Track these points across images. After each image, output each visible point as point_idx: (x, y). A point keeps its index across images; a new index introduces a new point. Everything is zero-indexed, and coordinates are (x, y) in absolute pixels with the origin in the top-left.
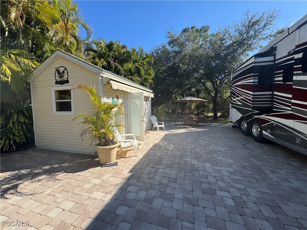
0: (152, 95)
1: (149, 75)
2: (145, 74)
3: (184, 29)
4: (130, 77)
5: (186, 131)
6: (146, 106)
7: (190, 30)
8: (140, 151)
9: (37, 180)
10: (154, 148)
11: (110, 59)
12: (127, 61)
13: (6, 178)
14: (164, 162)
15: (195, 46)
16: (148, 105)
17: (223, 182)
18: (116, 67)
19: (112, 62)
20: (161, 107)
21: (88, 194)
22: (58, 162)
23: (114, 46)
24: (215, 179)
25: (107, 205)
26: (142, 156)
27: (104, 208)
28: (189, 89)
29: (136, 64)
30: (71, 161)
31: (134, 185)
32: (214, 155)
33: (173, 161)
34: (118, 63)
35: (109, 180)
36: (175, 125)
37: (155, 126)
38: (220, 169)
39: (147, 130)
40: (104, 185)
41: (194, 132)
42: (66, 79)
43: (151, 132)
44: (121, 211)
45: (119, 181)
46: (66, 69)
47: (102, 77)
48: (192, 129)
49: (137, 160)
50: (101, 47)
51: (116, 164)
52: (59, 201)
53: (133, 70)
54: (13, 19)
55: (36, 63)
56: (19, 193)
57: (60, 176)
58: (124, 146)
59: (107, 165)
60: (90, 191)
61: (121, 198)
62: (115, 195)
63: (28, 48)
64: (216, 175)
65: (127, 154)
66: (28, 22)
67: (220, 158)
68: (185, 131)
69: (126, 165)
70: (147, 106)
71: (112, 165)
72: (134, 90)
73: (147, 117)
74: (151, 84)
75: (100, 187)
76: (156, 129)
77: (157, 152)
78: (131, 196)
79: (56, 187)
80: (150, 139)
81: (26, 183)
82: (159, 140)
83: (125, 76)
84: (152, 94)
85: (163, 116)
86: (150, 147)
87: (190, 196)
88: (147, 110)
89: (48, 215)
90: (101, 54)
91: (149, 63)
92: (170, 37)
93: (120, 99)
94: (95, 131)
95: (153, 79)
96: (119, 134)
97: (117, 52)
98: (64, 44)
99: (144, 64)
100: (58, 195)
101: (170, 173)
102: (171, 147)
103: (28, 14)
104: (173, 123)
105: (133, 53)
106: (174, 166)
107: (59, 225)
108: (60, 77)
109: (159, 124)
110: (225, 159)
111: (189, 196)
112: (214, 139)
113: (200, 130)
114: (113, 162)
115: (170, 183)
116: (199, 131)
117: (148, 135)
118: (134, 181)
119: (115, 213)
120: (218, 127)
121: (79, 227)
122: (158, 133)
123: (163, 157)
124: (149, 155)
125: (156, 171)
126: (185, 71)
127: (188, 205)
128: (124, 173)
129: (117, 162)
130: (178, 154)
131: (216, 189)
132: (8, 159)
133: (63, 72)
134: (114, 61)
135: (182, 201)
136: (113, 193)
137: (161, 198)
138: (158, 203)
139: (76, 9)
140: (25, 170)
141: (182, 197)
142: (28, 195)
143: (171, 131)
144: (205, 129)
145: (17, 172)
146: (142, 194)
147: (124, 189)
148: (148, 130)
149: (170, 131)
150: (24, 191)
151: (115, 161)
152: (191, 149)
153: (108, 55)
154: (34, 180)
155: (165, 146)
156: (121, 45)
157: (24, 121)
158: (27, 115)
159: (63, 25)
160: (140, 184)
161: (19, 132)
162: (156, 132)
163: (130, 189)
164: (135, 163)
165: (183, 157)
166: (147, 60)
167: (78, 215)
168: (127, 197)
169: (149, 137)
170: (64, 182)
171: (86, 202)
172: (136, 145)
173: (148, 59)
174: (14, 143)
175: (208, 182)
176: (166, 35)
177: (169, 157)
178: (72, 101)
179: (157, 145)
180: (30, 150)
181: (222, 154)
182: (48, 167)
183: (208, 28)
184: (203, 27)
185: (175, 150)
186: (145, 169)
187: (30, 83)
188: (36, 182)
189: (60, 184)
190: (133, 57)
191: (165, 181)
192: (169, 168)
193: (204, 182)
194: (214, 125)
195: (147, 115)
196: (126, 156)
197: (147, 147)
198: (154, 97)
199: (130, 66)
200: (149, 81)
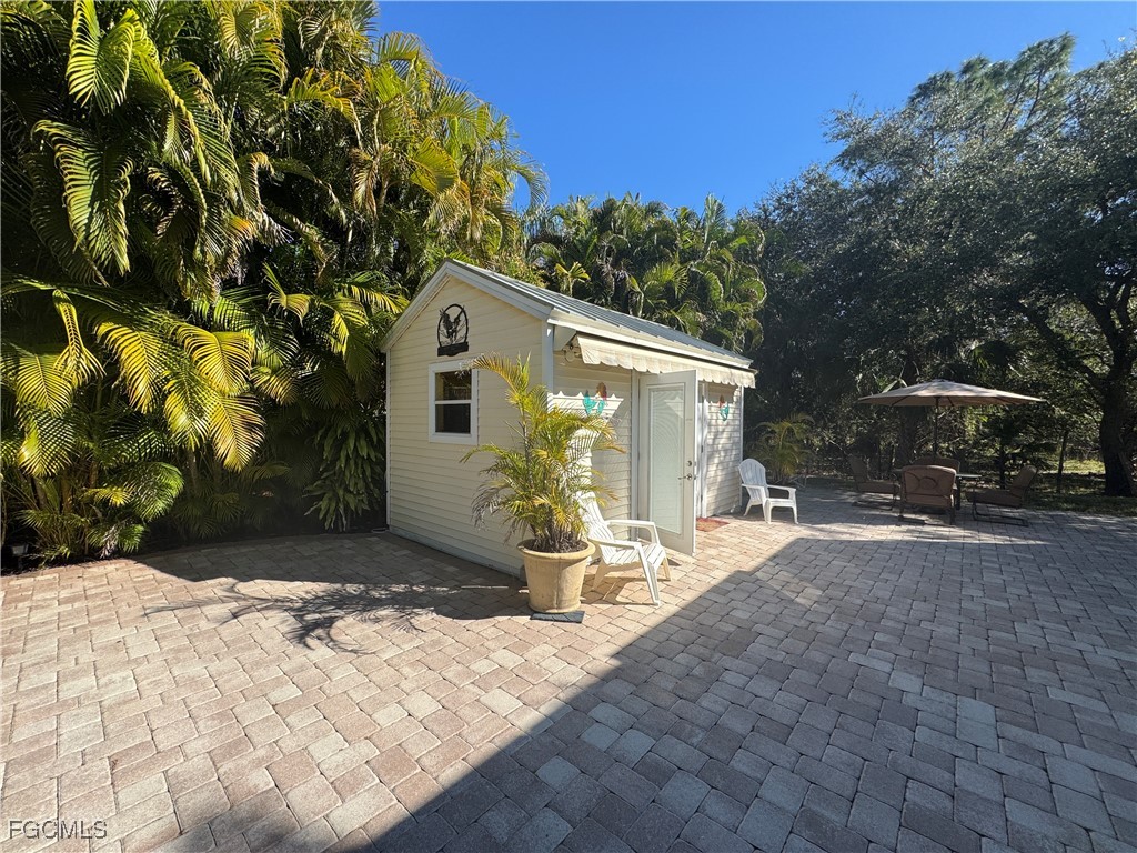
0: (747, 380)
1: (746, 298)
2: (728, 299)
3: (924, 80)
4: (666, 315)
5: (907, 537)
6: (720, 422)
7: (955, 79)
8: (671, 591)
9: (372, 617)
10: (731, 587)
11: (602, 259)
12: (660, 257)
13: (317, 597)
14: (759, 648)
15: (980, 147)
16: (730, 416)
17: (1044, 814)
18: (621, 283)
19: (607, 268)
20: (785, 425)
21: (476, 689)
22: (427, 578)
23: (616, 214)
24: (997, 785)
25: (519, 740)
26: (673, 609)
27: (508, 747)
28: (947, 346)
29: (693, 266)
30: (457, 583)
31: (616, 704)
32: (1035, 675)
33: (799, 652)
34: (628, 270)
35: (543, 664)
36: (855, 504)
37: (753, 502)
38: (1050, 745)
39: (721, 514)
40: (525, 676)
41: (946, 546)
42: (463, 341)
43: (734, 523)
44: (556, 772)
45: (574, 675)
46: (463, 311)
47: (554, 326)
48: (945, 531)
49: (652, 621)
50: (575, 223)
51: (577, 618)
52: (404, 687)
53: (680, 288)
54: (360, 200)
55: (401, 299)
56: (332, 640)
57: (423, 618)
58: (614, 561)
59: (550, 617)
60: (483, 683)
61: (564, 733)
62: (549, 718)
63: (388, 263)
64: (1012, 767)
65: (623, 592)
66: (393, 195)
67: (1067, 697)
68: (899, 537)
69: (611, 629)
70: (724, 420)
71: (563, 618)
72: (666, 362)
73: (721, 463)
74: (749, 335)
75: (514, 679)
76: (757, 513)
77: (739, 605)
78: (598, 738)
79: (407, 647)
80: (724, 549)
81: (350, 619)
82: (760, 560)
83: (649, 312)
84: (744, 373)
85: (793, 465)
86: (714, 582)
87: (833, 816)
88: (725, 435)
89: (375, 716)
90: (575, 246)
91: (745, 255)
92: (847, 136)
93: (613, 397)
94: (521, 498)
95: (761, 315)
96: (600, 517)
97: (625, 232)
98: (468, 237)
99: (724, 261)
100: (406, 670)
101: (768, 695)
102: (809, 596)
103: (394, 176)
104: (849, 497)
105: (683, 228)
106: (795, 674)
107: (391, 750)
108: (450, 335)
109: (773, 494)
110: (1103, 708)
111: (827, 813)
112: (1069, 593)
113: (988, 539)
114: (571, 609)
115: (758, 735)
116: (979, 545)
117: (720, 532)
118: (620, 689)
119: (534, 773)
120: (1117, 540)
121: (435, 776)
122: (763, 529)
123: (758, 628)
124: (702, 609)
125: (714, 677)
126: (915, 265)
127: (809, 845)
128: (596, 652)
129: (582, 613)
130: (828, 629)
131: (984, 831)
132: (330, 549)
133: (457, 320)
134: (615, 265)
135: (789, 824)
136: (546, 709)
137: (702, 778)
138: (685, 793)
139: (503, 133)
140: (355, 586)
141: (793, 807)
142: (346, 650)
143: (828, 526)
144: (1025, 538)
145: (338, 586)
146: (637, 743)
147: (580, 707)
148: (726, 514)
149: (821, 530)
150: (341, 638)
151: (576, 606)
152: (904, 618)
153: (595, 245)
154: (366, 615)
155: (779, 588)
156: (643, 203)
157: (368, 455)
158: (375, 439)
159: (466, 187)
160: (639, 706)
161: (356, 484)
162: (755, 525)
163: (600, 712)
164: (641, 630)
165: (851, 647)
166: (735, 244)
167: (440, 743)
168: (585, 737)
169: (719, 540)
170: (427, 638)
171: (465, 712)
172: (656, 566)
173: (743, 240)
174: (345, 510)
175: (948, 787)
176: (825, 129)
177: (782, 634)
178: (473, 402)
179: (746, 577)
180: (375, 535)
181: (1090, 681)
182: (400, 588)
183: (1063, 48)
184: (1035, 50)
185: (822, 609)
186: (671, 659)
187: (385, 356)
188: (369, 622)
189: (417, 642)
190: (684, 241)
191: (738, 725)
192: (772, 678)
193: (928, 781)
194: (1095, 522)
195: (722, 454)
196: (618, 598)
197: (704, 577)
198: (754, 387)
199: (669, 273)
200: (742, 322)
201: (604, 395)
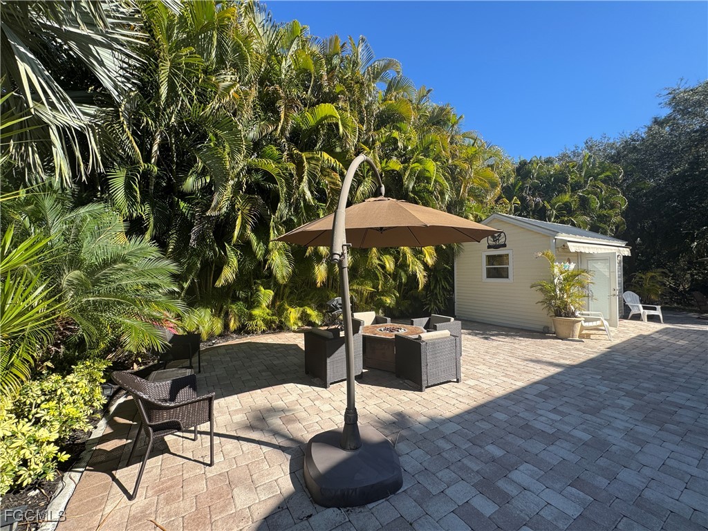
0: (627, 252)
1: (614, 206)
2: (603, 207)
4: (566, 219)
8: (613, 337)
10: (641, 338)
11: (525, 192)
18: (537, 204)
19: (529, 198)
20: (650, 274)
26: (619, 342)
29: (580, 192)
34: (540, 198)
36: (699, 318)
37: (634, 311)
42: (503, 243)
43: (626, 321)
47: (556, 239)
49: (613, 343)
53: (575, 205)
59: (569, 340)
69: (598, 344)
71: (575, 341)
74: (617, 226)
76: (637, 317)
84: (625, 249)
85: (657, 294)
86: (632, 336)
90: (509, 187)
91: (611, 181)
95: (624, 214)
99: (598, 186)
104: (694, 315)
105: (571, 172)
108: (494, 241)
109: (646, 308)
114: (577, 339)
124: (632, 342)
129: (581, 340)
153: (520, 187)
155: (665, 340)
161: (441, 299)
178: (510, 266)
179: (647, 336)
190: (572, 179)
196: (592, 338)
197: (626, 335)
198: (630, 255)
199: (566, 198)
200: (614, 220)
201: (570, 263)
